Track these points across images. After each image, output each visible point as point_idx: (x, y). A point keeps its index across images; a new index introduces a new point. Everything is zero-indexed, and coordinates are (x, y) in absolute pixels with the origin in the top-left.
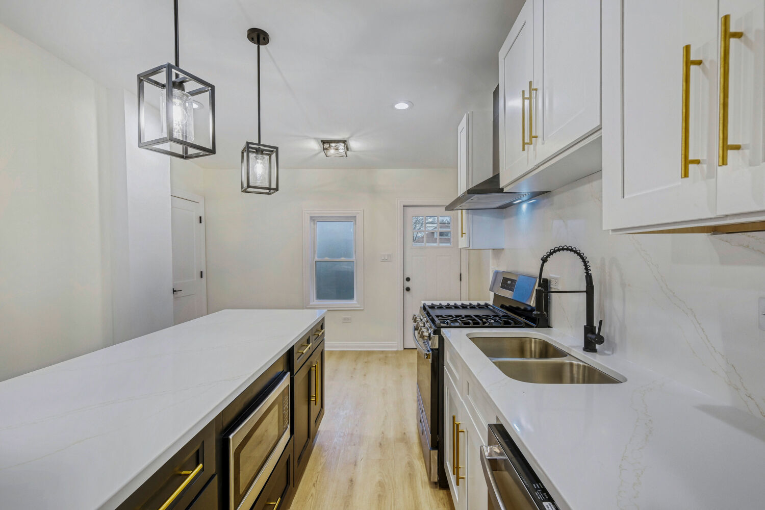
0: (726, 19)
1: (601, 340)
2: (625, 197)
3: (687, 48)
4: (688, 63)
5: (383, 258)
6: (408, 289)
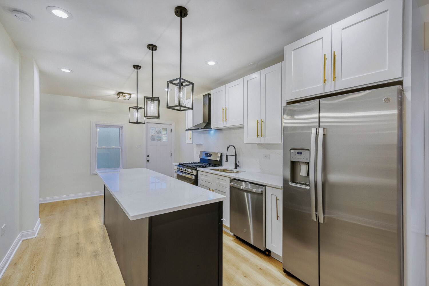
0: (262, 120)
1: (238, 166)
2: (249, 138)
3: (258, 120)
4: (258, 122)
5: (137, 146)
6: (148, 161)
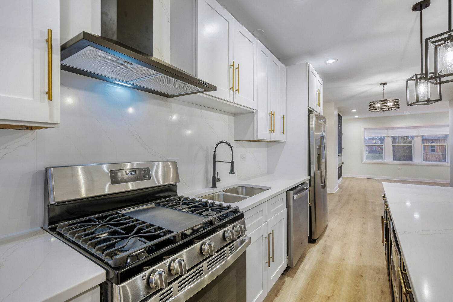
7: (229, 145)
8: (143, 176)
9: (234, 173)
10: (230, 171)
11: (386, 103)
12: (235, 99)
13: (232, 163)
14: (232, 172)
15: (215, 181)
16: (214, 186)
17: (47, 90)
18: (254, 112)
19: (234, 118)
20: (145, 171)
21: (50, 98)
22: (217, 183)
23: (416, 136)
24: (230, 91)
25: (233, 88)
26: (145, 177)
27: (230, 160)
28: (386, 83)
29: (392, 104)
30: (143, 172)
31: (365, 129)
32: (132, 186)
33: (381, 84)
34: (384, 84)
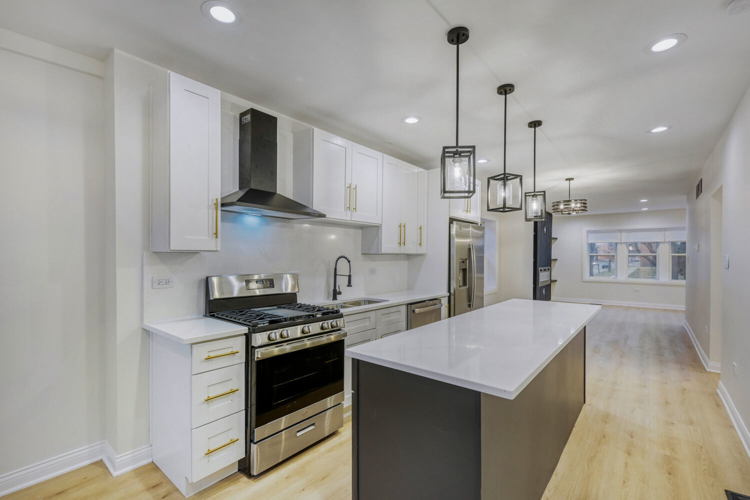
7: (347, 259)
8: (269, 285)
9: (351, 286)
10: (347, 284)
11: (569, 205)
12: (353, 216)
13: (350, 276)
14: (349, 285)
15: (336, 294)
16: (335, 298)
17: (215, 232)
18: (378, 226)
19: (361, 231)
20: (270, 281)
21: (217, 237)
22: (338, 296)
23: (661, 242)
24: (347, 210)
25: (349, 208)
26: (270, 286)
27: (348, 274)
28: (572, 179)
29: (578, 205)
30: (268, 282)
31: (589, 232)
32: (260, 292)
33: (567, 180)
34: (569, 179)
